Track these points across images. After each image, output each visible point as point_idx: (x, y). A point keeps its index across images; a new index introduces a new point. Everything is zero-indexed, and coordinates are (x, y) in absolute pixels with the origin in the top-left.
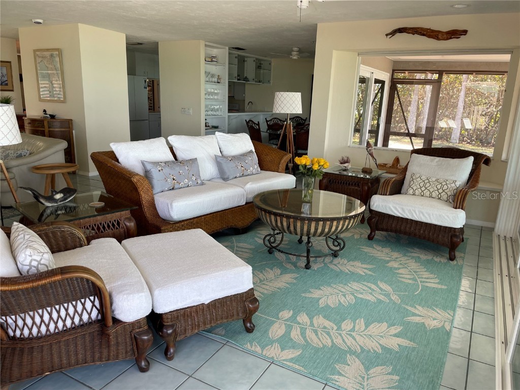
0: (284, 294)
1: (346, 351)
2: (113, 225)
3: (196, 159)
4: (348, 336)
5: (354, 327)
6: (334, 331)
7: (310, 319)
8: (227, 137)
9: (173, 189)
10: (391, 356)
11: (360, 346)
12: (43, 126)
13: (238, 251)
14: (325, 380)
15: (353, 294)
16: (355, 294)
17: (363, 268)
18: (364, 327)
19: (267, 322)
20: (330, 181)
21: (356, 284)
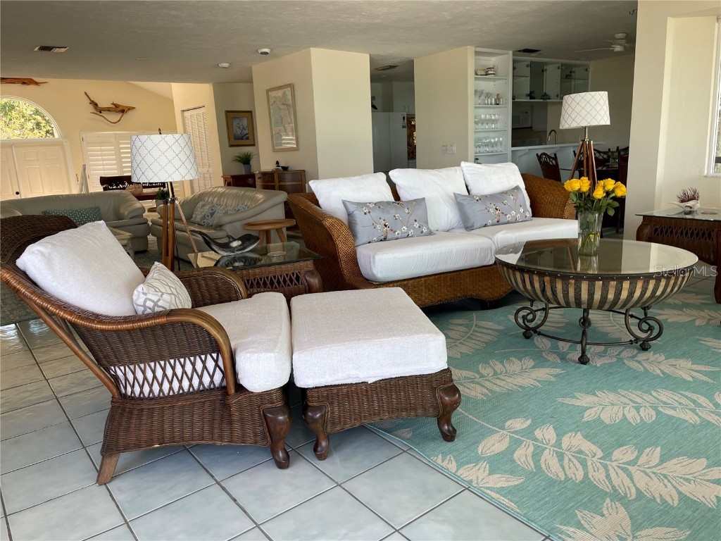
0: (526, 395)
1: (606, 493)
2: (291, 280)
3: (424, 199)
4: (620, 471)
5: (637, 458)
6: (594, 459)
7: (557, 436)
8: (479, 168)
9: (385, 239)
10: (696, 514)
11: (637, 489)
12: (273, 180)
13: (476, 331)
14: (549, 531)
15: (656, 409)
16: (660, 409)
17: (693, 370)
18: (657, 461)
19: (483, 430)
20: (656, 230)
21: (669, 393)
